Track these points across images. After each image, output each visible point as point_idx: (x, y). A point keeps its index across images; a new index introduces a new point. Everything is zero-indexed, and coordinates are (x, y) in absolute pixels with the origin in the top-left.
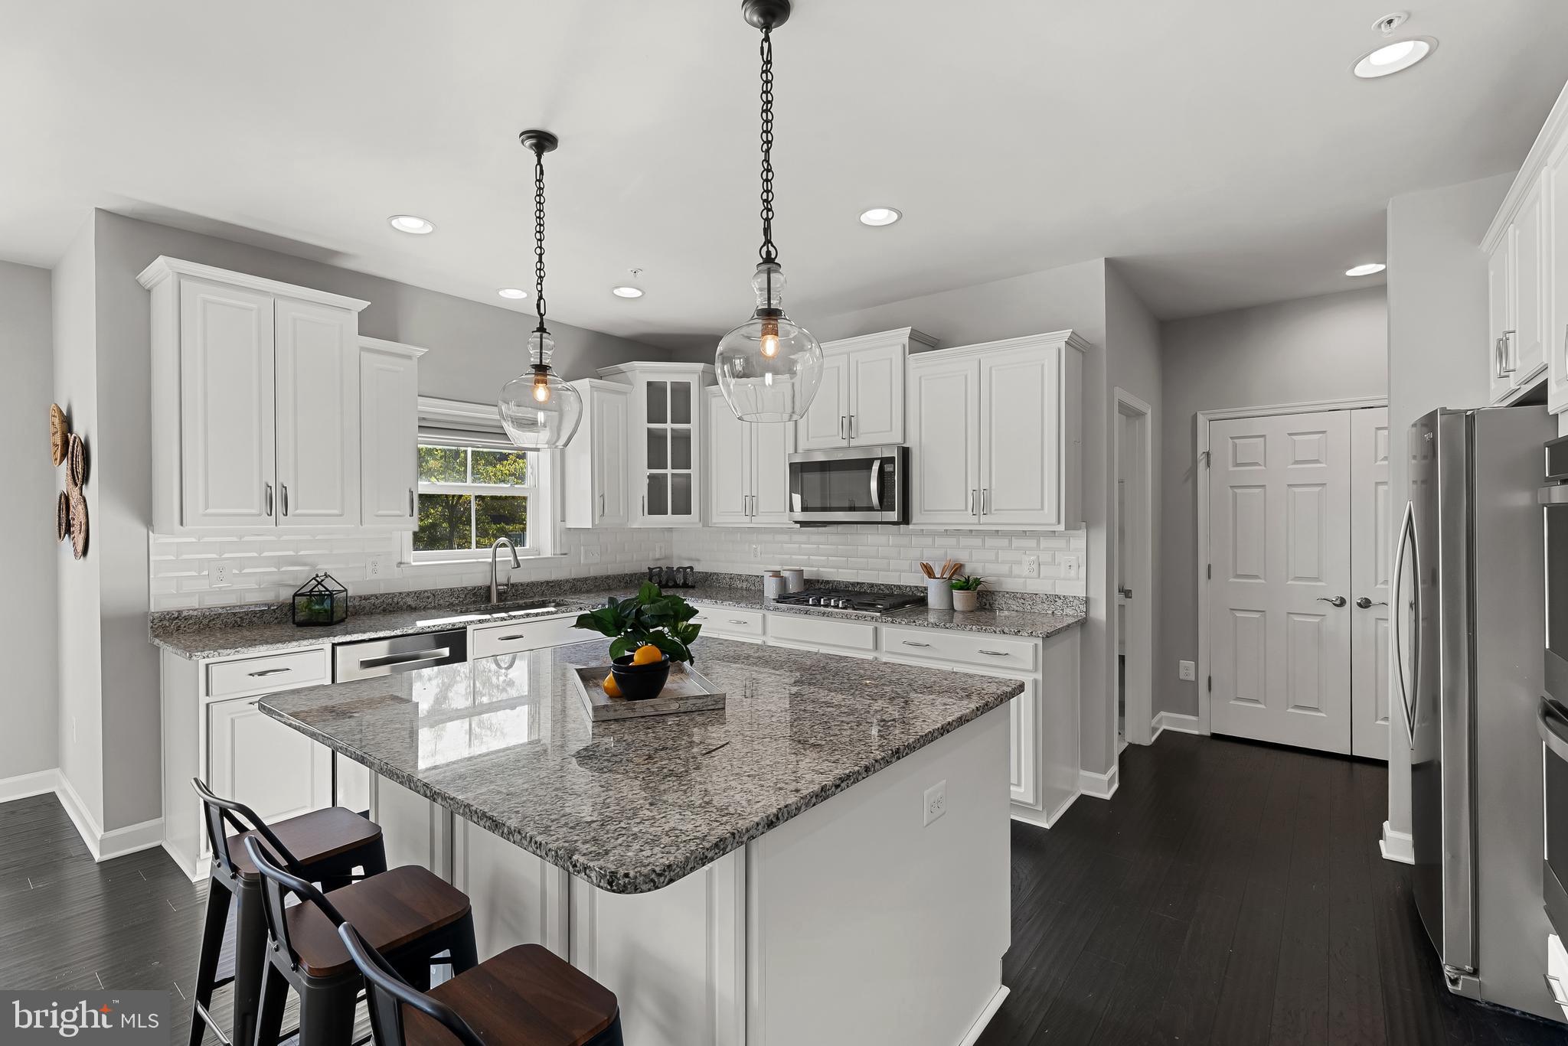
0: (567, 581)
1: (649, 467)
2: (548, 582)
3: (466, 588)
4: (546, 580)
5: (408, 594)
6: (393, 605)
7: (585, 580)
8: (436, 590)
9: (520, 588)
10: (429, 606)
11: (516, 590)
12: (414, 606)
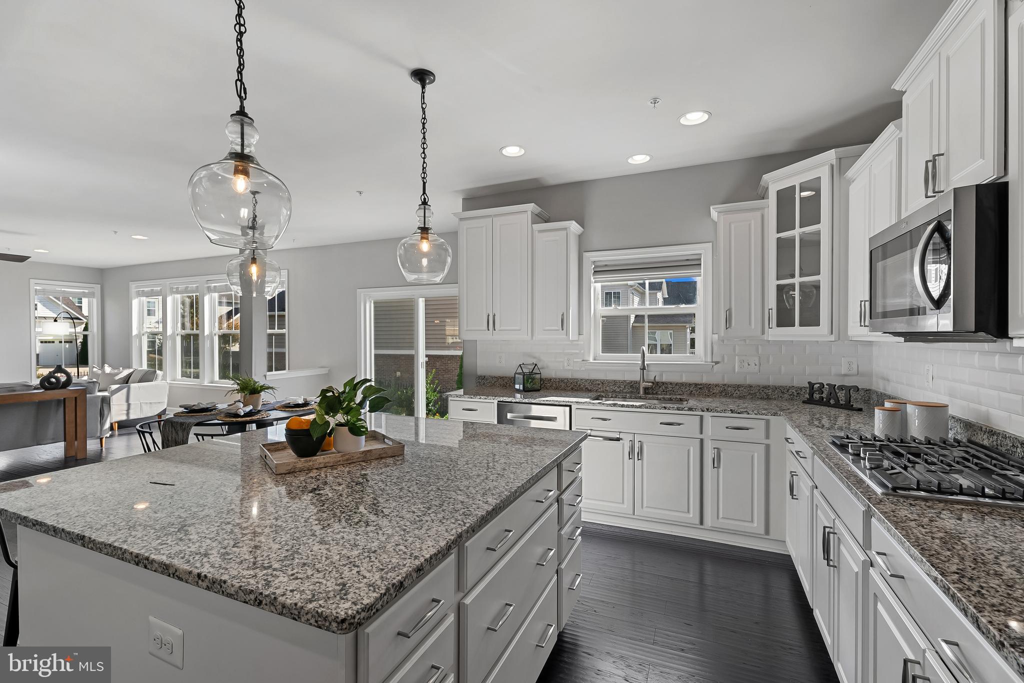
0: (717, 385)
1: (778, 279)
2: (696, 385)
3: (625, 381)
4: (695, 382)
5: (586, 380)
6: (577, 386)
7: (738, 387)
8: (604, 380)
9: (670, 386)
10: (599, 390)
11: (666, 388)
12: (589, 389)
